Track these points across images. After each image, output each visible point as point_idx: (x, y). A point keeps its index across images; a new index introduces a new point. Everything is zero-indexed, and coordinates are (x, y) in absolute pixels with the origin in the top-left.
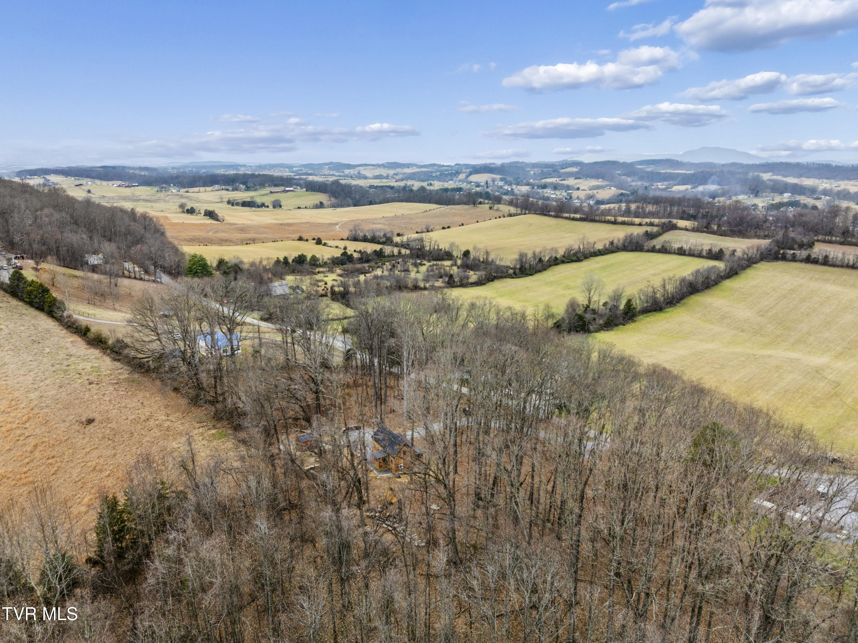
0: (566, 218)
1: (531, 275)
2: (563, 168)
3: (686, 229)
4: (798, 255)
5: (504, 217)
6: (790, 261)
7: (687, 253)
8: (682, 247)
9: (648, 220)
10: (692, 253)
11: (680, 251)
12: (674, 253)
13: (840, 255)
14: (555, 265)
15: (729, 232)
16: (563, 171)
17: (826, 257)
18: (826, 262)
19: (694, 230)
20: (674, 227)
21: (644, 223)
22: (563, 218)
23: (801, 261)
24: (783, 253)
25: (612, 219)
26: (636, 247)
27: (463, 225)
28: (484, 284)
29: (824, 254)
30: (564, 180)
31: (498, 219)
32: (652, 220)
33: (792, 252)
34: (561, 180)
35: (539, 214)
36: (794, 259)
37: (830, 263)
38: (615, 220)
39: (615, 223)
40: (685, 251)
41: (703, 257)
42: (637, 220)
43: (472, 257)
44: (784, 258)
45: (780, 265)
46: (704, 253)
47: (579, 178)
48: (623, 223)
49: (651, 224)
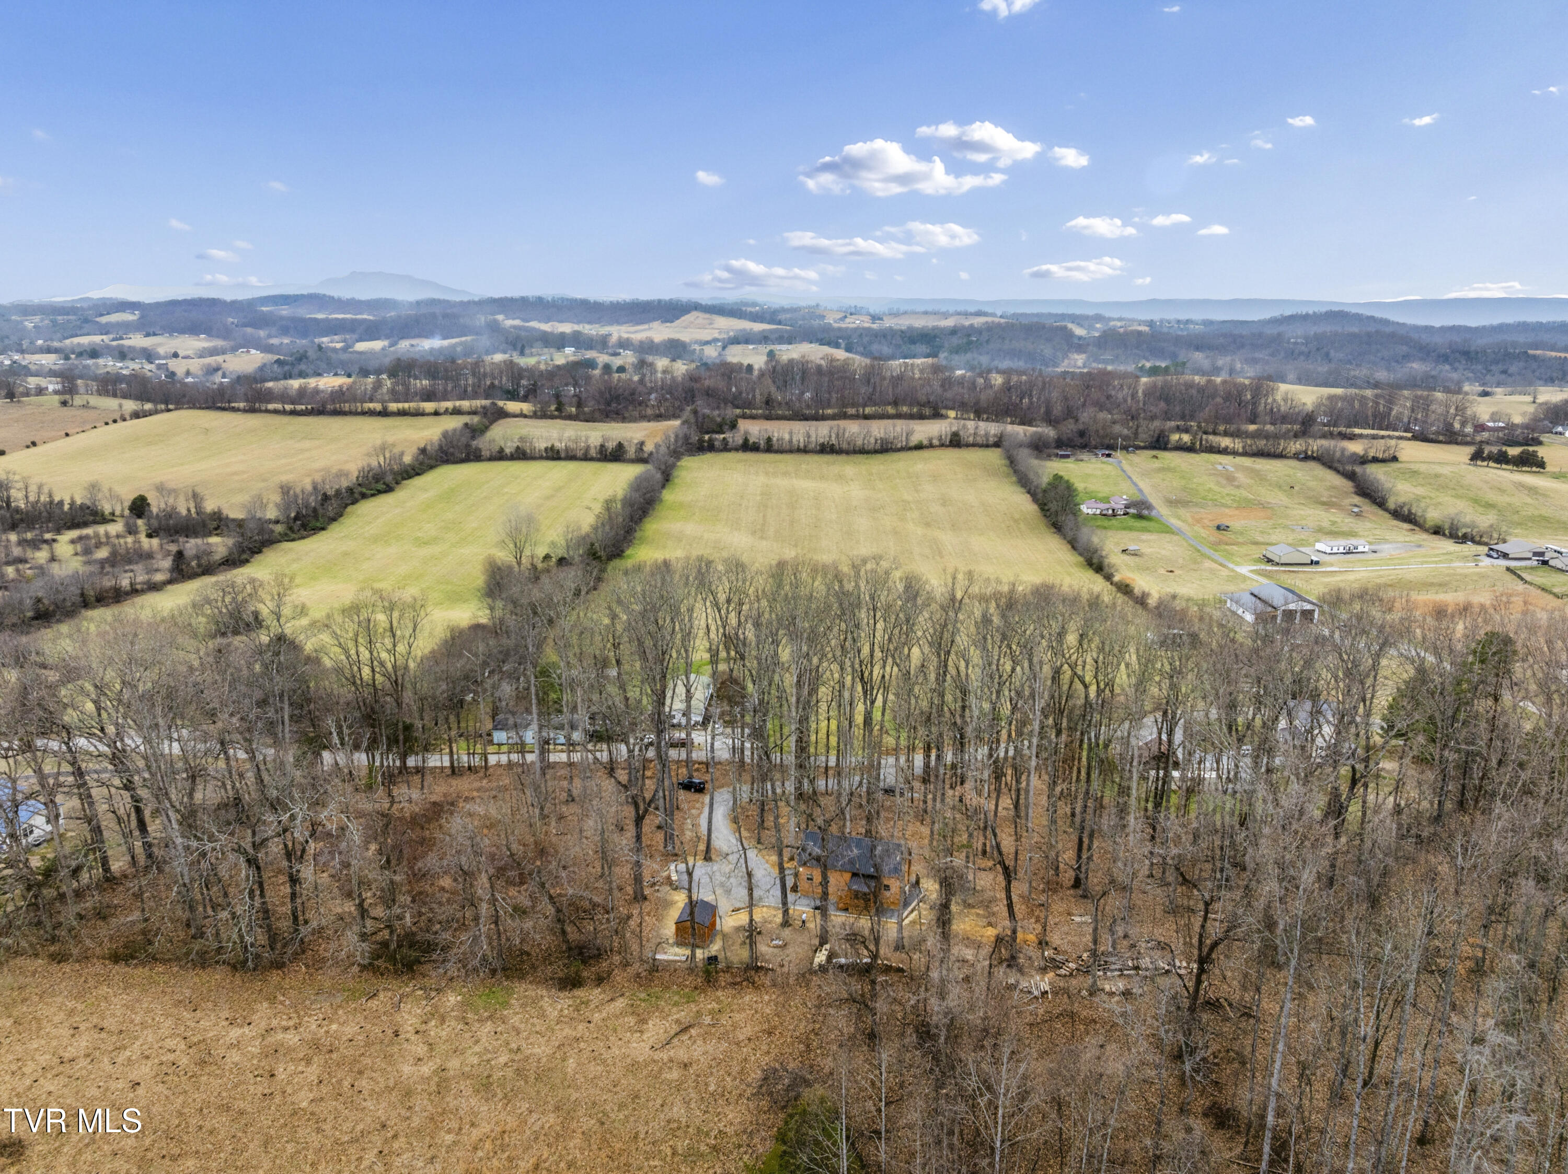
0: (276, 412)
1: (323, 529)
2: (102, 315)
3: (522, 415)
4: (730, 440)
5: (124, 420)
6: (721, 451)
7: (563, 455)
8: (553, 446)
9: (449, 405)
10: (570, 454)
11: (550, 454)
12: (541, 458)
13: (787, 437)
14: (353, 503)
15: (597, 415)
16: (104, 320)
17: (769, 440)
18: (769, 447)
19: (535, 416)
20: (503, 414)
21: (442, 410)
22: (267, 411)
23: (736, 449)
24: (710, 440)
25: (378, 406)
26: (468, 455)
27: (34, 444)
28: (247, 561)
29: (766, 436)
30: (121, 338)
31: (113, 426)
32: (458, 403)
33: (722, 436)
34: (113, 340)
35: (207, 408)
36: (726, 448)
37: (776, 447)
38: (385, 408)
39: (384, 413)
40: (558, 451)
41: (592, 459)
42: (429, 406)
43: (155, 510)
44: (711, 448)
45: (709, 457)
46: (593, 453)
47: (155, 334)
48: (402, 413)
49: (457, 412)
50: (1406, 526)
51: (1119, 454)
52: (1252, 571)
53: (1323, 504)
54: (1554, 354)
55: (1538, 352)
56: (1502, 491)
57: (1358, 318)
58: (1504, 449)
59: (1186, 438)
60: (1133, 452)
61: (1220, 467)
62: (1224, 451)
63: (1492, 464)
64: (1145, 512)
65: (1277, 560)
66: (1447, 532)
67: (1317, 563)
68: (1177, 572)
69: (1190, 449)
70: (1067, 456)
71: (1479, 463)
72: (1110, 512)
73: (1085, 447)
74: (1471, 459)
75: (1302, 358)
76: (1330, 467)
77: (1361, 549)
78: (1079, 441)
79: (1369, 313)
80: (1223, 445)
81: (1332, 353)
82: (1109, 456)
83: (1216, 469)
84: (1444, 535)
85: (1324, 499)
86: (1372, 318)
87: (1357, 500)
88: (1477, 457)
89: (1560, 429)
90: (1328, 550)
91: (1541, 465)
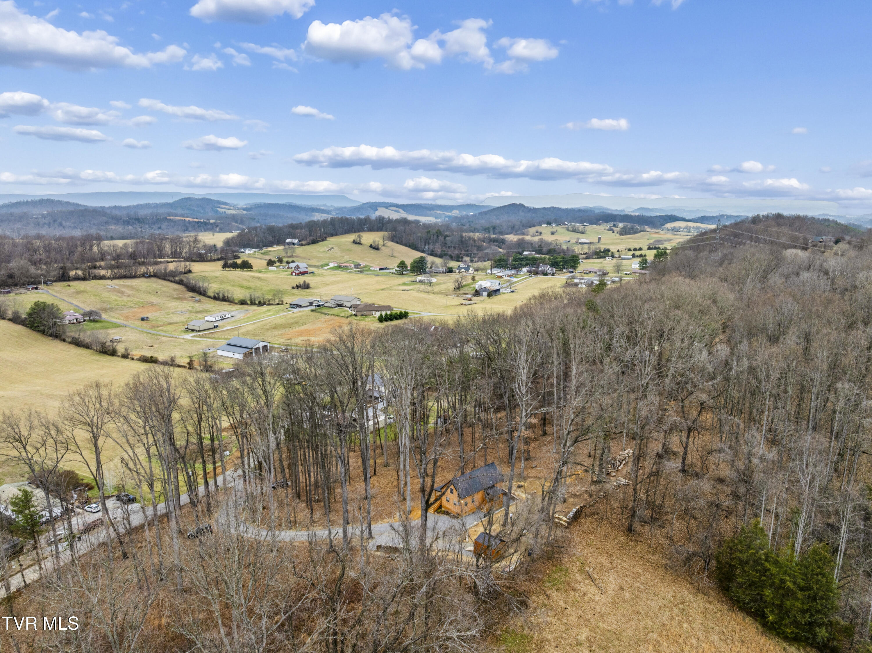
50: (227, 303)
51: (42, 286)
52: (192, 337)
53: (177, 298)
54: (179, 218)
55: (172, 217)
56: (248, 281)
57: (60, 202)
58: (235, 261)
59: (80, 272)
60: (51, 284)
61: (110, 287)
62: (103, 278)
63: (232, 269)
64: (97, 318)
65: (198, 329)
66: (249, 302)
67: (217, 326)
68: (155, 346)
69: (84, 279)
70: (9, 292)
71: (227, 269)
72: (75, 321)
73: (15, 285)
74: (223, 268)
75: (46, 226)
76: (165, 279)
77: (227, 316)
78: (10, 281)
79: (66, 200)
80: (101, 274)
81: (64, 222)
82: (36, 288)
83: (108, 288)
84: (247, 304)
85: (176, 296)
86: (68, 203)
87: (191, 294)
88: (225, 266)
89: (242, 250)
90: (214, 320)
91: (251, 267)
